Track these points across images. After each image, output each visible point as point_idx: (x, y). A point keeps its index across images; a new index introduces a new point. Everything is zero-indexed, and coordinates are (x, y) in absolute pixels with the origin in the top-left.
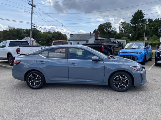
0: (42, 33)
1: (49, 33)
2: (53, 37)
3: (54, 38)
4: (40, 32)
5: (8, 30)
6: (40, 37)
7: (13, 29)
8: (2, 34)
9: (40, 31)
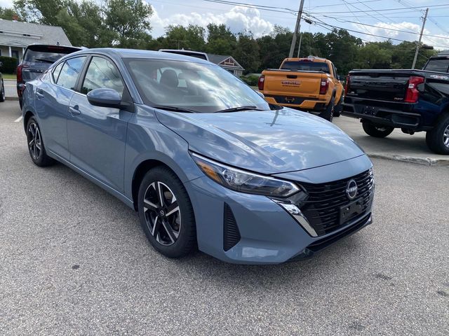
0: (363, 45)
1: (387, 45)
2: (395, 59)
3: (398, 62)
4: (357, 44)
5: (274, 37)
6: (355, 57)
7: (287, 34)
8: (258, 47)
9: (359, 41)
